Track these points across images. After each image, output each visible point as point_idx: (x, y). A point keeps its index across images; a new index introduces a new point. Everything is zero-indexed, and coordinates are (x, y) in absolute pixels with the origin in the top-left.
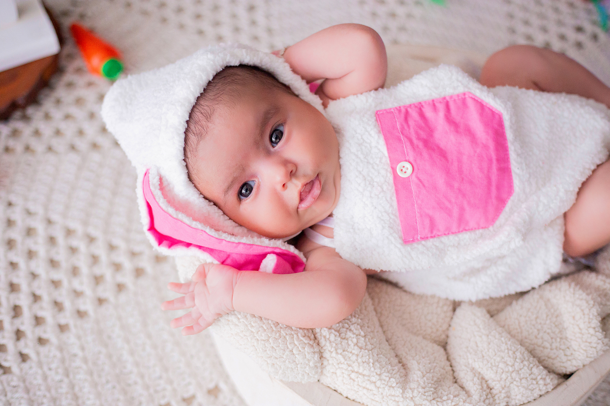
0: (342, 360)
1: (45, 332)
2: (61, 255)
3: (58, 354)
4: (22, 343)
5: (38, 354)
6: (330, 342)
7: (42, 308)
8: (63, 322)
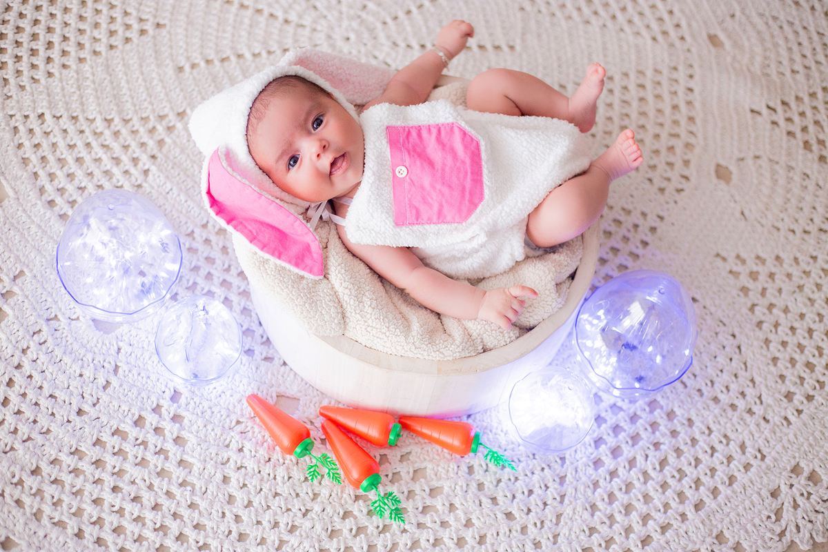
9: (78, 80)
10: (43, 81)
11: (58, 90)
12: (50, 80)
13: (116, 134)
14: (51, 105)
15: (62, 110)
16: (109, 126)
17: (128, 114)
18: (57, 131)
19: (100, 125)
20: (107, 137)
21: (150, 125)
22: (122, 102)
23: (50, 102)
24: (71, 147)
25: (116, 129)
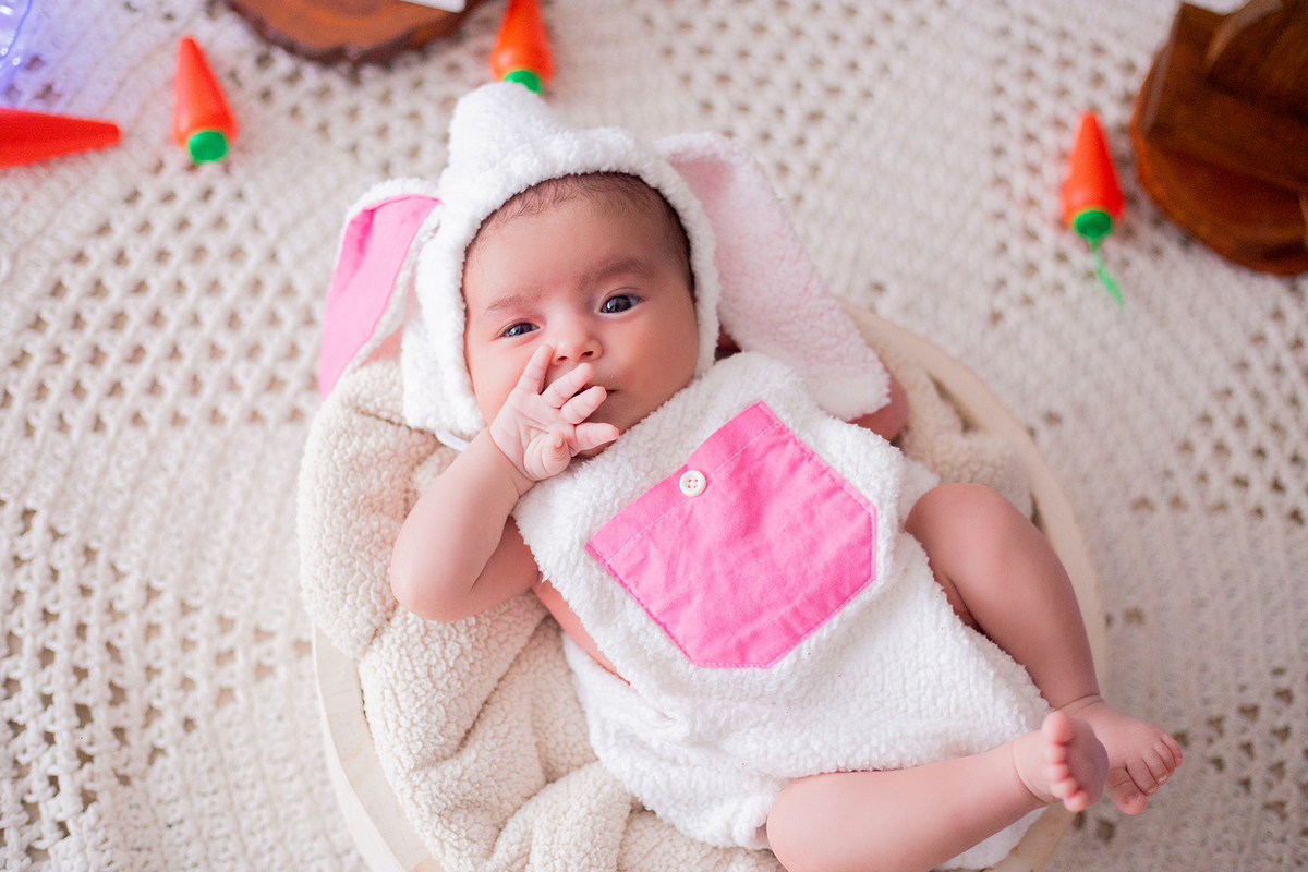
0: (395, 663)
1: (151, 408)
2: (252, 317)
3: (144, 452)
4: (109, 404)
5: (119, 432)
6: (405, 631)
7: (170, 374)
8: (184, 411)
9: (143, 465)
10: (75, 434)
11: (93, 470)
12: (92, 438)
13: (151, 630)
14: (61, 500)
15: (74, 522)
16: (145, 606)
17: (198, 594)
18: (38, 569)
19: (128, 594)
20: (127, 632)
21: (225, 643)
22: (203, 559)
23: (61, 491)
24: (47, 616)
25: (157, 620)
